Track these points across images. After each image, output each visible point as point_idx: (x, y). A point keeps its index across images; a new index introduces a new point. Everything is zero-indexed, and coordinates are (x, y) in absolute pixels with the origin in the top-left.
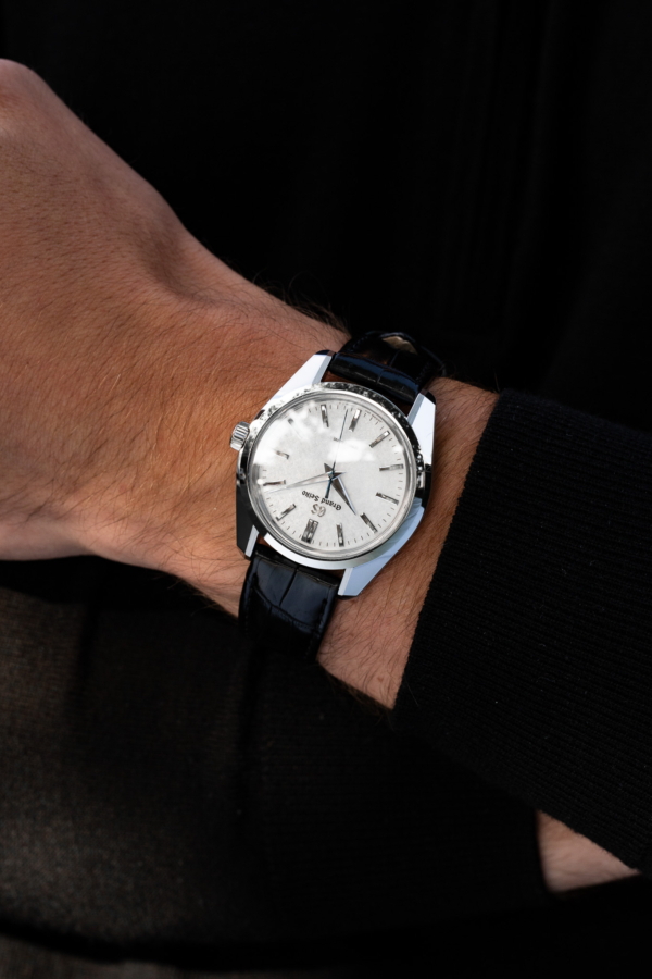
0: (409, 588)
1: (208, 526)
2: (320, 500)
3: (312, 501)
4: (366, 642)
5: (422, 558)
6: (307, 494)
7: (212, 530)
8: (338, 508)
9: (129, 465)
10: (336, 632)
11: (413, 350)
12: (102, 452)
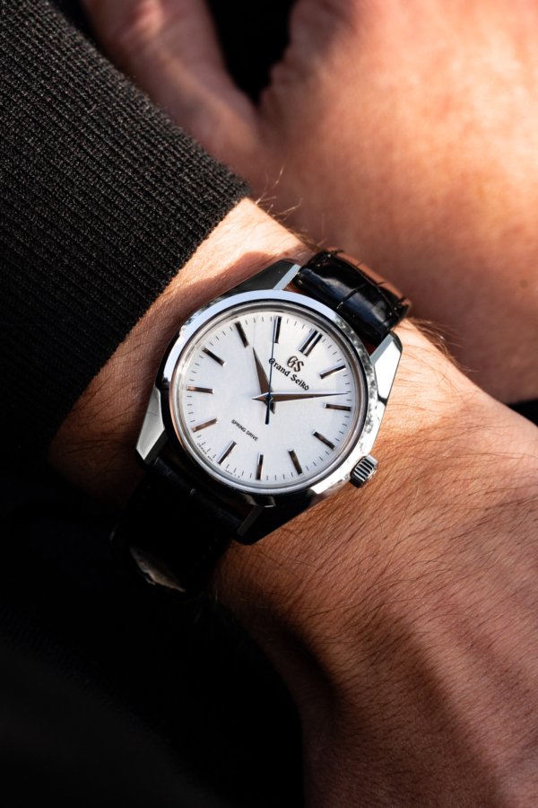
2: (291, 375)
3: (300, 376)
8: (272, 361)
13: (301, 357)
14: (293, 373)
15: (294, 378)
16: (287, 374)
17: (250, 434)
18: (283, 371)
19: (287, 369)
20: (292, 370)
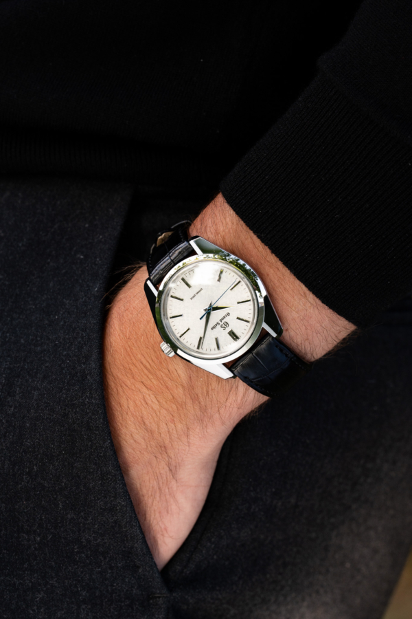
0: (295, 297)
1: (210, 387)
2: (220, 322)
3: (219, 327)
4: (315, 334)
5: (283, 283)
6: (214, 328)
7: (213, 387)
8: (228, 314)
9: (160, 412)
10: (300, 348)
11: (170, 233)
12: (147, 422)
13: (228, 330)
14: (221, 323)
15: (218, 324)
16: (221, 320)
17: (194, 296)
18: (223, 319)
19: (223, 321)
20: (222, 323)
